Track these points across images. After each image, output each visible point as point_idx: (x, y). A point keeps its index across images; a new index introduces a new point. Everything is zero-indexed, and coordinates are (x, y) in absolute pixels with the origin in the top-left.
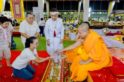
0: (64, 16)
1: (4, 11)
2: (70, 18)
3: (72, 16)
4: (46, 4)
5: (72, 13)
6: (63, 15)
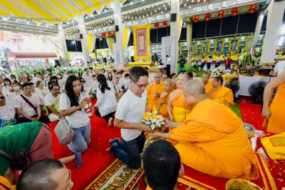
0: (222, 47)
1: (129, 45)
2: (237, 48)
3: (242, 45)
4: (186, 28)
5: (243, 38)
6: (220, 45)
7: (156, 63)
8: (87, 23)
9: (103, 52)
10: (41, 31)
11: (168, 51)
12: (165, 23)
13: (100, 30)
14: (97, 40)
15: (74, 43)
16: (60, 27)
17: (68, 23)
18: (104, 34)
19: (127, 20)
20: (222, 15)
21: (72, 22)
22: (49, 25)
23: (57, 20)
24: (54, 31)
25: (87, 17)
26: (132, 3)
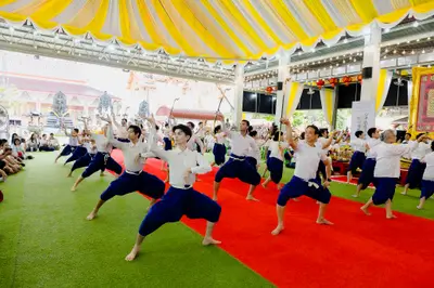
14: (305, 91)
15: (254, 96)
16: (240, 70)
18: (321, 83)
21: (267, 62)
22: (225, 67)
23: (238, 58)
24: (228, 78)
25: (300, 53)
26: (415, 25)
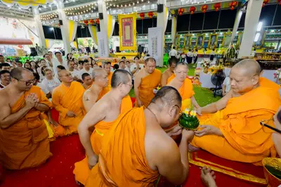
0: (203, 41)
1: (113, 35)
2: (216, 43)
3: (220, 40)
4: (171, 21)
5: (221, 33)
6: (201, 39)
7: (143, 54)
8: (68, 8)
9: (84, 41)
10: (12, 14)
11: (155, 42)
12: (151, 13)
13: (82, 17)
14: (79, 28)
15: (52, 29)
16: (36, 11)
17: (45, 7)
18: (86, 22)
19: (112, 7)
20: (206, 9)
21: (50, 6)
22: (22, 7)
23: (32, 2)
24: (28, 15)
25: (67, 2)
